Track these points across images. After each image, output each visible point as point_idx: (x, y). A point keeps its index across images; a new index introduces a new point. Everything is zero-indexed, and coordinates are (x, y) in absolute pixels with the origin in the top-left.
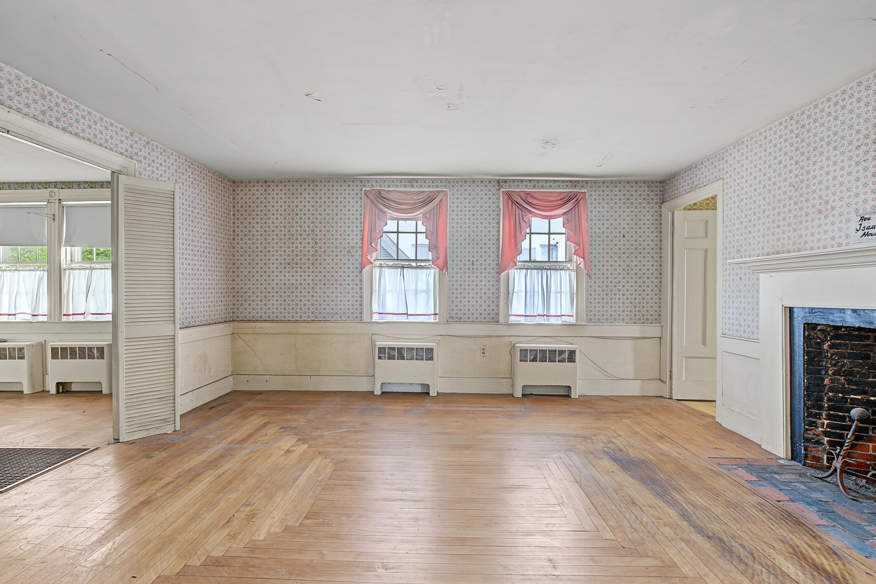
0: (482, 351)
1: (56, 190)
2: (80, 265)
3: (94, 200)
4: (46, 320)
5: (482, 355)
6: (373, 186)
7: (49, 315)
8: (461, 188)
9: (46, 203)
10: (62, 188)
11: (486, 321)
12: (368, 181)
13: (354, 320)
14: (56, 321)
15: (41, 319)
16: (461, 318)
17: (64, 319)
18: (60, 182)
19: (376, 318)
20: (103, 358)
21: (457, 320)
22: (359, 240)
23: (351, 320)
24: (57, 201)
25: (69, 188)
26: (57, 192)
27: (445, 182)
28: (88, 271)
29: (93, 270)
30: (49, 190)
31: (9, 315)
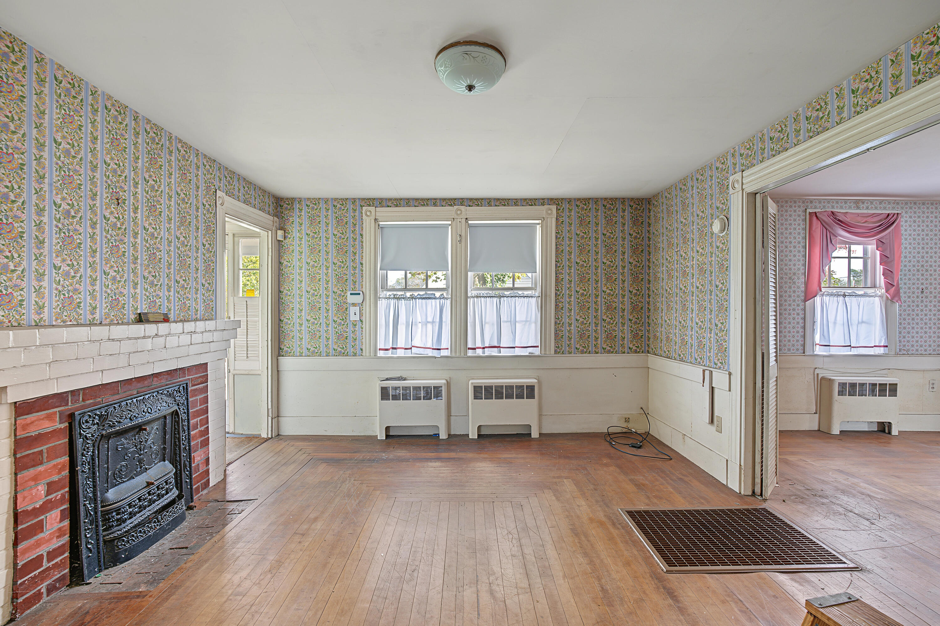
0: (931, 386)
1: (462, 208)
2: (486, 292)
3: (506, 220)
4: (449, 355)
5: (931, 390)
6: (824, 207)
7: (453, 348)
8: (910, 211)
9: (450, 222)
10: (469, 206)
11: (935, 353)
12: (811, 202)
13: (794, 353)
14: (462, 354)
15: (444, 353)
16: (908, 350)
17: (470, 353)
18: (467, 199)
19: (819, 350)
20: (533, 397)
21: (905, 352)
22: (801, 265)
23: (792, 353)
24: (464, 220)
25: (478, 205)
26: (463, 210)
27: (894, 203)
28: (495, 299)
29: (502, 299)
30: (456, 207)
31: (406, 349)
